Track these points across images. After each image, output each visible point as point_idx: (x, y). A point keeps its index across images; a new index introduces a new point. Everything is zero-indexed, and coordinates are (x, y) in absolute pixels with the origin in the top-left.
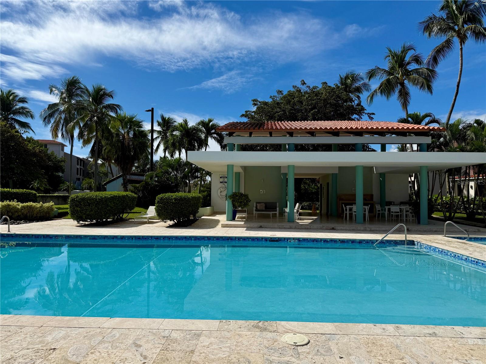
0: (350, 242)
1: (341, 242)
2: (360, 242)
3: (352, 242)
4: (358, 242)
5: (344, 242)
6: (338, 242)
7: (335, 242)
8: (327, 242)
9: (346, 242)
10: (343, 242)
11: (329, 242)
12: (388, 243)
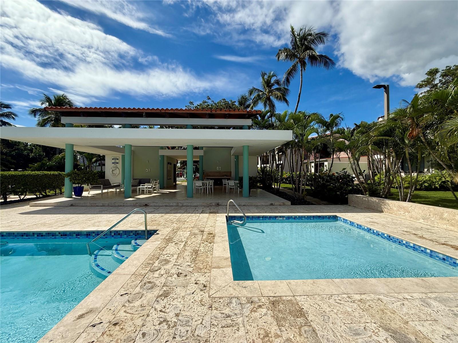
0: (75, 235)
1: (61, 235)
2: (87, 235)
3: (77, 235)
4: (85, 235)
5: (66, 235)
6: (57, 235)
7: (53, 236)
8: (42, 236)
9: (68, 235)
10: (64, 235)
11: (44, 236)
12: (125, 234)
